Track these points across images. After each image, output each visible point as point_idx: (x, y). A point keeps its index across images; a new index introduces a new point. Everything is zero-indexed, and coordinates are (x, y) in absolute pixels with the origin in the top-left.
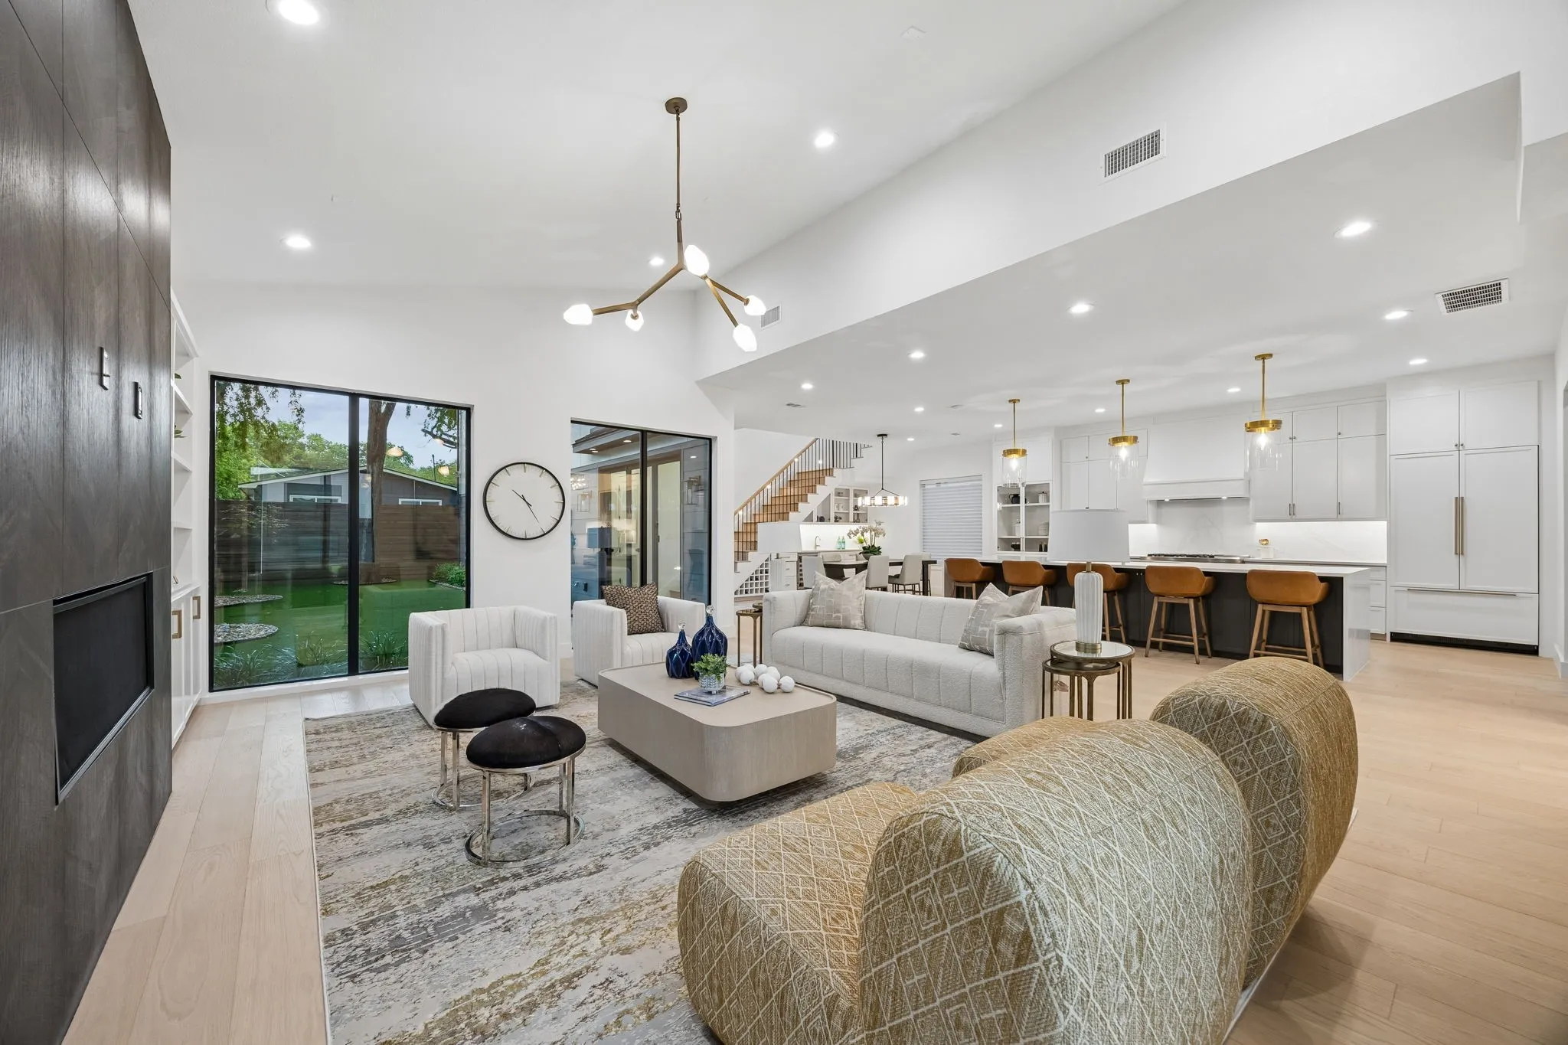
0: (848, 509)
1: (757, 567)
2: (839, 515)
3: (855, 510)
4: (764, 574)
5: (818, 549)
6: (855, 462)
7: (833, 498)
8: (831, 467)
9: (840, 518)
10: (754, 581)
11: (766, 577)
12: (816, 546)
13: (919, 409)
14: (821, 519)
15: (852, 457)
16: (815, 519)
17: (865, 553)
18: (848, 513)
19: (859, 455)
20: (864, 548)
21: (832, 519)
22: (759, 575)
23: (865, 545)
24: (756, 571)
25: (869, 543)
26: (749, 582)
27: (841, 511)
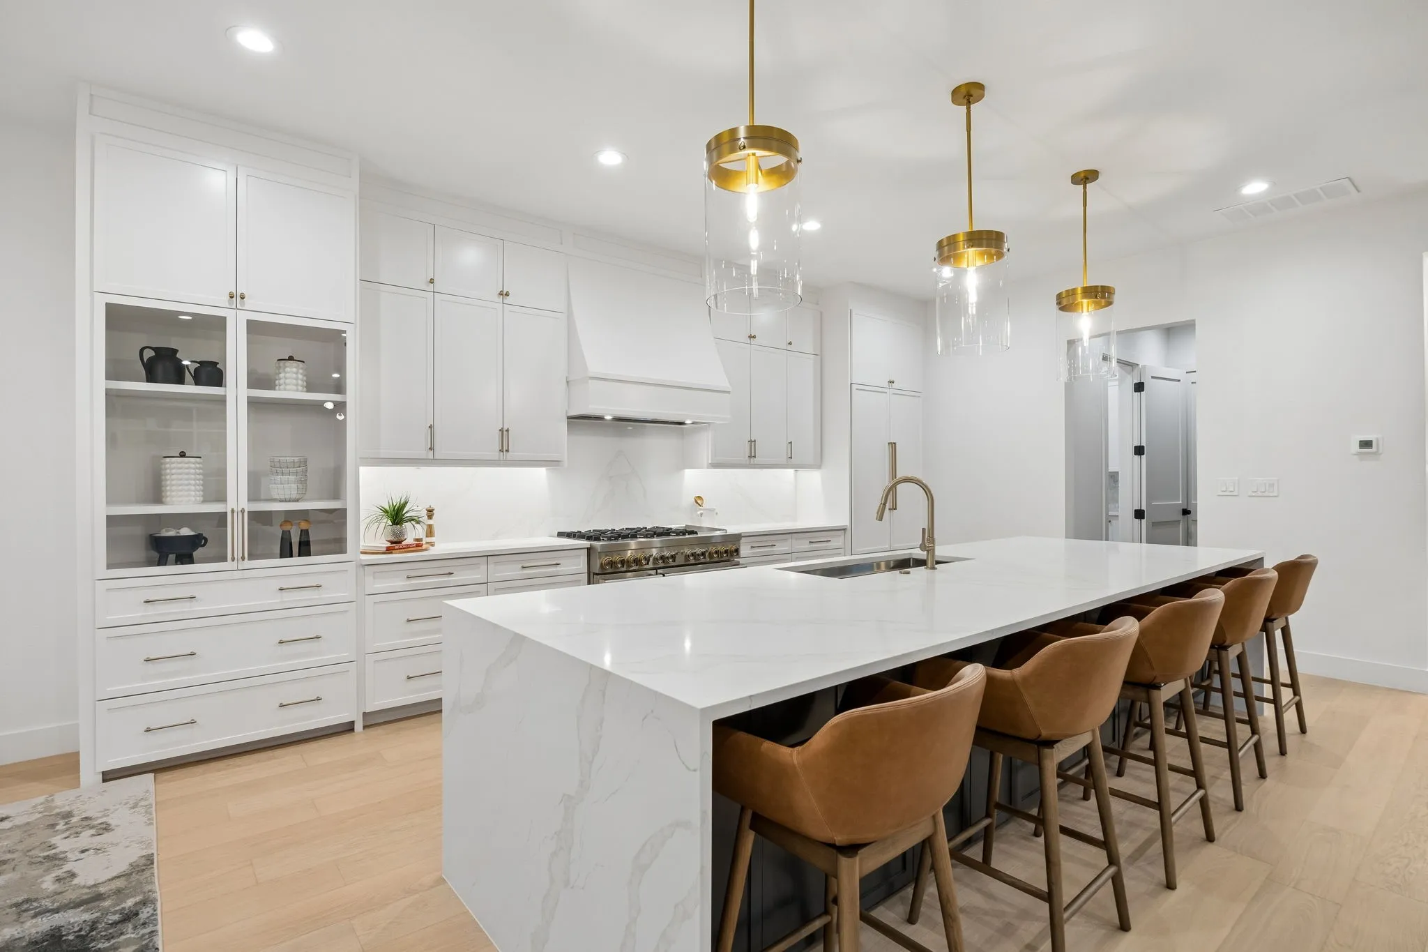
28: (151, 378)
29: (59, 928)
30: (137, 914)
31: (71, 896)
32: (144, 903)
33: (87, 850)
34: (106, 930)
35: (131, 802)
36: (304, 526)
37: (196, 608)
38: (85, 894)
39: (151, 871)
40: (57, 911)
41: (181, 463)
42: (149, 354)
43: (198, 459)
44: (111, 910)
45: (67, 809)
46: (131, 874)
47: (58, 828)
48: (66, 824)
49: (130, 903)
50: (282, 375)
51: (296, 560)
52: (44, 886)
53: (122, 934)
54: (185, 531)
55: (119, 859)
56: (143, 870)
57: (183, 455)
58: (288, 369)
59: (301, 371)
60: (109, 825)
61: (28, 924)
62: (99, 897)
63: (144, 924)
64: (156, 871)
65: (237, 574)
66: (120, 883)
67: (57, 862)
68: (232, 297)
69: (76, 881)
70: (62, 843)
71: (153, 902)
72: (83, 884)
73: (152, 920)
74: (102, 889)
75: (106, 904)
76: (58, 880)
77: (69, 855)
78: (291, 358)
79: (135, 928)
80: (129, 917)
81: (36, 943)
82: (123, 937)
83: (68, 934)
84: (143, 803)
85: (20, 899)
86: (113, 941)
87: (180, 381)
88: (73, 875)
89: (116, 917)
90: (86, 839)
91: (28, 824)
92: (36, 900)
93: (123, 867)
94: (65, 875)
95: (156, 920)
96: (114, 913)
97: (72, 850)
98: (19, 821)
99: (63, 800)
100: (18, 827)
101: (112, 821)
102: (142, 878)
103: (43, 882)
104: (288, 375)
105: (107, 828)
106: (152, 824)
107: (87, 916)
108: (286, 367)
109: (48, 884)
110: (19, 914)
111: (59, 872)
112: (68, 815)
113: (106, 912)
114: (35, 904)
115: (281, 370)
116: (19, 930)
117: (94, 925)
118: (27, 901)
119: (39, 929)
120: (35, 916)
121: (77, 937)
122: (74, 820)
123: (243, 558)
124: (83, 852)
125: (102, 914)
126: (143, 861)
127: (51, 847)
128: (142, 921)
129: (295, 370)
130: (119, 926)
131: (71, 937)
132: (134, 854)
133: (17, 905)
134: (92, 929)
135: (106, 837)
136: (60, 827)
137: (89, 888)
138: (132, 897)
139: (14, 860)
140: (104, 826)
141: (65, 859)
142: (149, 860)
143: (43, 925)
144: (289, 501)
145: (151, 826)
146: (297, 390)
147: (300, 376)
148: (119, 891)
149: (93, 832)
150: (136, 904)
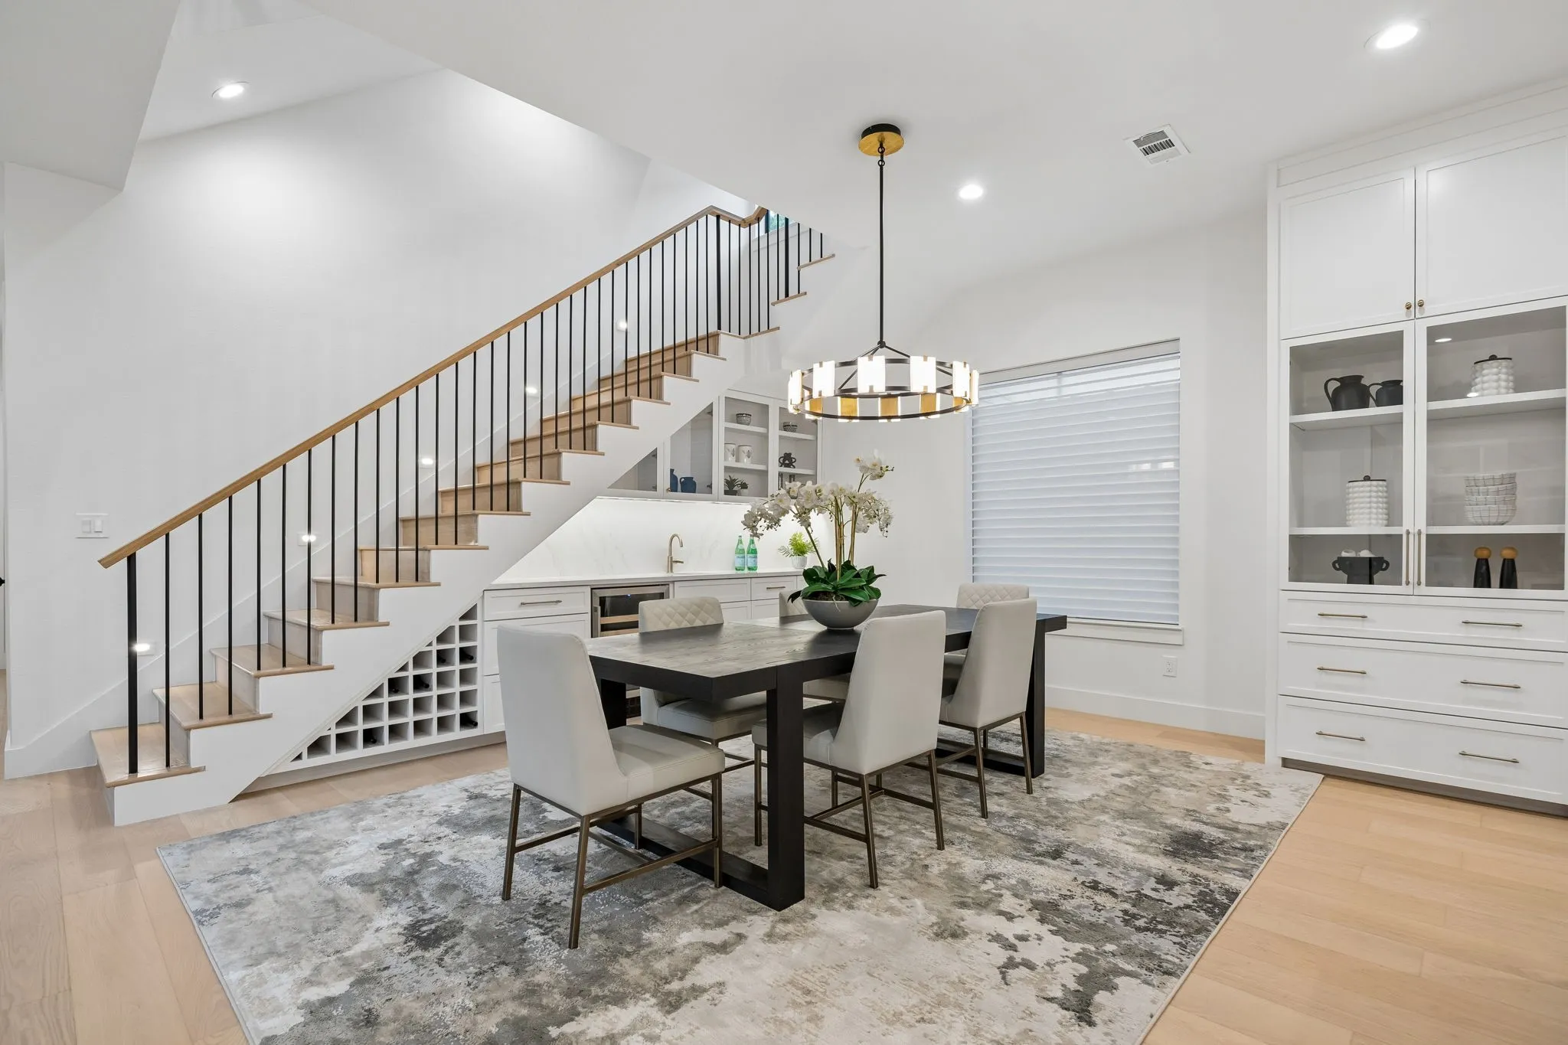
0: (766, 463)
1: (424, 639)
2: (740, 478)
3: (783, 464)
4: (456, 666)
5: (679, 571)
6: (782, 313)
7: (720, 423)
8: (713, 328)
9: (744, 486)
10: (410, 695)
11: (465, 676)
12: (672, 562)
13: (971, 192)
14: (685, 486)
15: (773, 298)
16: (663, 481)
17: (815, 595)
18: (765, 473)
19: (793, 291)
20: (810, 575)
21: (719, 482)
22: (433, 669)
23: (811, 561)
24: (419, 660)
25: (828, 554)
26: (386, 699)
27: (746, 463)
28: (1336, 407)
29: (1202, 833)
30: (1252, 851)
31: (1220, 821)
32: (1261, 848)
33: (1246, 802)
34: (1229, 848)
35: (1295, 787)
36: (1508, 554)
37: (1367, 629)
38: (1228, 824)
39: (1279, 832)
40: (1205, 823)
41: (1362, 487)
42: (1333, 386)
43: (1381, 483)
44: (1239, 840)
45: (1248, 773)
46: (1265, 828)
47: (1236, 781)
48: (1243, 781)
49: (1252, 843)
50: (1477, 380)
51: (1495, 591)
52: (1208, 808)
53: (1236, 856)
54: (1365, 554)
55: (1263, 815)
56: (1274, 830)
57: (1367, 479)
58: (1485, 372)
59: (1504, 370)
60: (1269, 793)
61: (1187, 823)
62: (1236, 830)
63: (1253, 858)
64: (1283, 834)
65: (1413, 600)
66: (1252, 829)
67: (1224, 800)
68: (1408, 308)
69: (1228, 814)
70: (1232, 790)
71: (1269, 850)
72: (1231, 818)
73: (1261, 859)
74: (1240, 827)
75: (1238, 836)
76: (1218, 809)
77: (1233, 800)
78: (1493, 358)
79: (1246, 857)
80: (1246, 849)
81: (1186, 833)
82: (1235, 858)
83: (1205, 839)
84: (1303, 791)
85: (1191, 808)
86: (1228, 856)
87: (1364, 404)
88: (1228, 811)
89: (1239, 846)
90: (1250, 795)
91: (1220, 771)
92: (1199, 813)
93: (1262, 821)
94: (1224, 809)
95: (1263, 861)
96: (1239, 843)
97: (1237, 797)
98: (1215, 768)
99: (1249, 767)
100: (1213, 771)
101: (1273, 792)
102: (1270, 833)
103: (1208, 806)
104: (1485, 378)
105: (1267, 795)
106: (1301, 807)
107: (1222, 836)
108: (1483, 369)
109: (1211, 808)
110: (1186, 815)
111: (1221, 806)
112: (1248, 777)
113: (1233, 840)
114: (1197, 815)
115: (1477, 375)
116: (1182, 823)
117: (1222, 842)
118: (1194, 811)
119: (1192, 828)
120: (1194, 820)
121: (1209, 843)
122: (1249, 781)
123: (1419, 584)
124: (1242, 801)
125: (1232, 839)
126: (1278, 825)
127: (1225, 790)
128: (1253, 856)
129: (1495, 370)
130: (1237, 851)
131: (1206, 841)
132: (1275, 818)
133: (1188, 810)
134: (1219, 844)
135: (1263, 800)
136: (1238, 782)
137: (1233, 821)
138: (1256, 840)
139: (1200, 787)
140: (1265, 793)
141: (1229, 800)
142: (1283, 826)
143: (1196, 827)
144: (1489, 525)
145: (1299, 808)
146: (1498, 394)
147: (1503, 377)
148: (1250, 833)
149: (1257, 793)
150: (1256, 845)
